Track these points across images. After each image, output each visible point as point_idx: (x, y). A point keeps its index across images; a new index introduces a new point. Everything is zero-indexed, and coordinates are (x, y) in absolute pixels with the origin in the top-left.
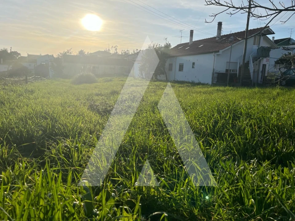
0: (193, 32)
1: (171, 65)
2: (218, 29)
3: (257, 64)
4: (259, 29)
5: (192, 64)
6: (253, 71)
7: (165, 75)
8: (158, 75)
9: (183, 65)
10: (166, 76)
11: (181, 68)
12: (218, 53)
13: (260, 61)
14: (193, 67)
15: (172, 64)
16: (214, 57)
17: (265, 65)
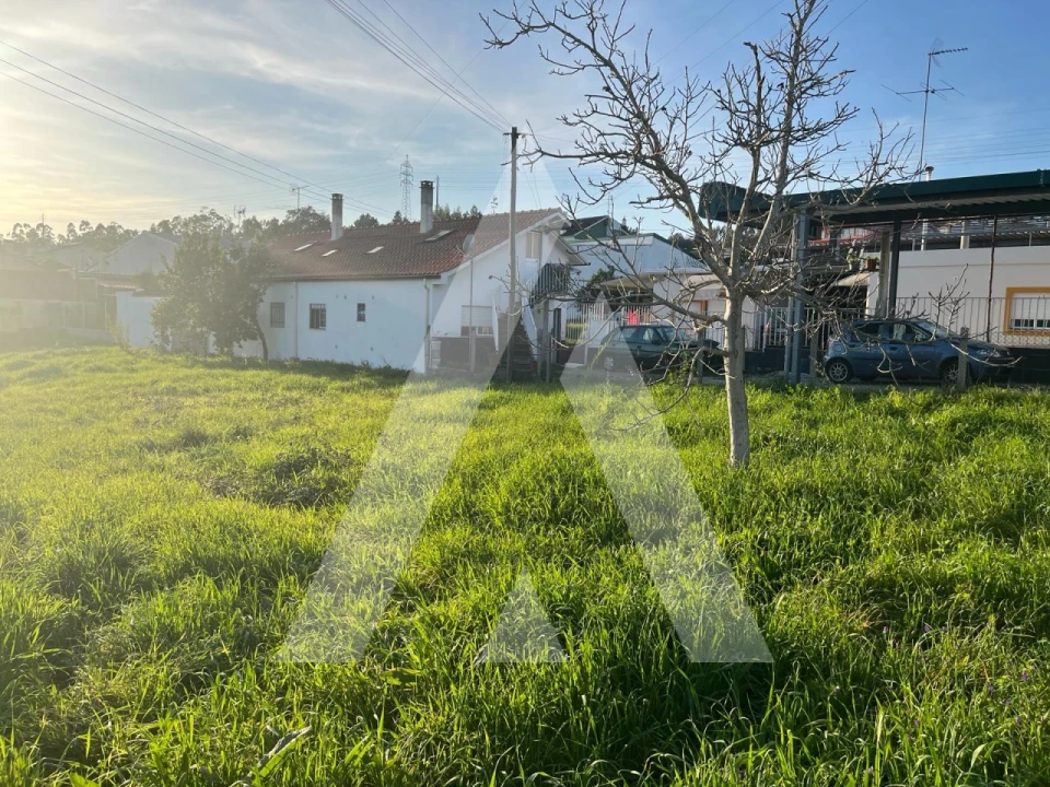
0: (341, 200)
1: (278, 309)
2: (422, 203)
3: (539, 311)
4: (536, 212)
5: (356, 309)
6: (536, 337)
7: (260, 341)
8: (235, 343)
9: (324, 310)
10: (264, 344)
11: (318, 318)
12: (437, 282)
13: (546, 304)
14: (361, 318)
15: (283, 304)
16: (426, 291)
17: (559, 310)
